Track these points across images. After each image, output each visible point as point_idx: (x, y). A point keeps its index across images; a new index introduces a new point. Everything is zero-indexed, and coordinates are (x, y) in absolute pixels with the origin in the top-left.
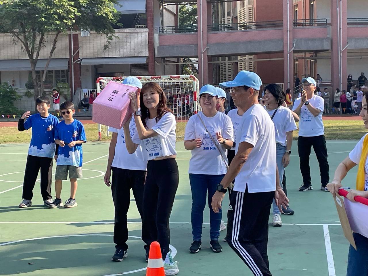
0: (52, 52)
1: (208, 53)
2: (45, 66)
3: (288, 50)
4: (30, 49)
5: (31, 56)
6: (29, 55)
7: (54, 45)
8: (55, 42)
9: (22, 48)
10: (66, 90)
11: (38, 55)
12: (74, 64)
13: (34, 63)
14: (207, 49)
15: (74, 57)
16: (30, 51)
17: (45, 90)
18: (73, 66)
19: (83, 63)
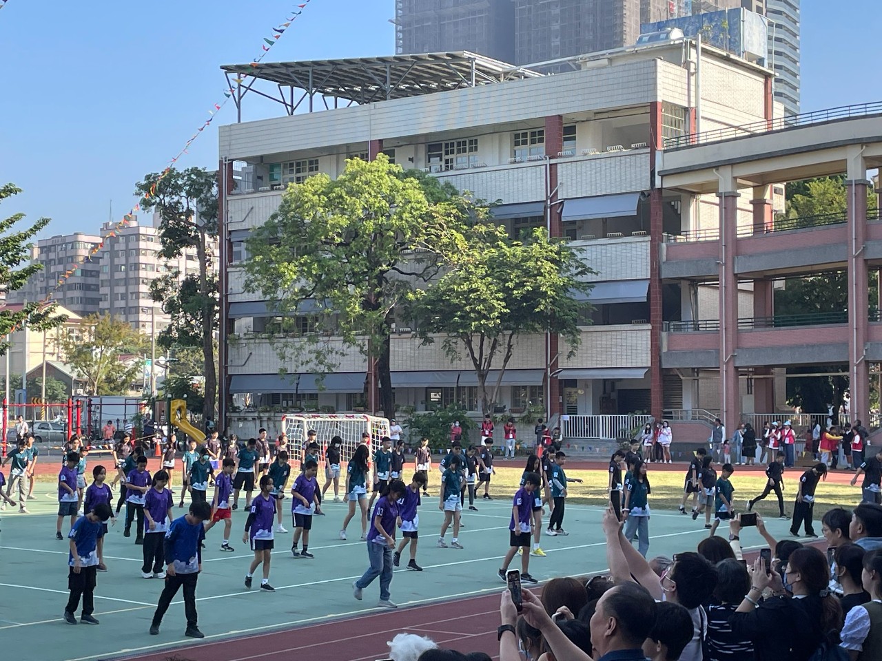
0: (506, 361)
1: (734, 363)
2: (497, 380)
3: (854, 360)
4: (477, 356)
5: (478, 366)
6: (475, 364)
7: (509, 351)
8: (510, 346)
9: (468, 355)
11: (489, 365)
12: (551, 377)
13: (483, 376)
14: (733, 356)
15: (551, 367)
16: (478, 359)
18: (549, 380)
19: (561, 376)
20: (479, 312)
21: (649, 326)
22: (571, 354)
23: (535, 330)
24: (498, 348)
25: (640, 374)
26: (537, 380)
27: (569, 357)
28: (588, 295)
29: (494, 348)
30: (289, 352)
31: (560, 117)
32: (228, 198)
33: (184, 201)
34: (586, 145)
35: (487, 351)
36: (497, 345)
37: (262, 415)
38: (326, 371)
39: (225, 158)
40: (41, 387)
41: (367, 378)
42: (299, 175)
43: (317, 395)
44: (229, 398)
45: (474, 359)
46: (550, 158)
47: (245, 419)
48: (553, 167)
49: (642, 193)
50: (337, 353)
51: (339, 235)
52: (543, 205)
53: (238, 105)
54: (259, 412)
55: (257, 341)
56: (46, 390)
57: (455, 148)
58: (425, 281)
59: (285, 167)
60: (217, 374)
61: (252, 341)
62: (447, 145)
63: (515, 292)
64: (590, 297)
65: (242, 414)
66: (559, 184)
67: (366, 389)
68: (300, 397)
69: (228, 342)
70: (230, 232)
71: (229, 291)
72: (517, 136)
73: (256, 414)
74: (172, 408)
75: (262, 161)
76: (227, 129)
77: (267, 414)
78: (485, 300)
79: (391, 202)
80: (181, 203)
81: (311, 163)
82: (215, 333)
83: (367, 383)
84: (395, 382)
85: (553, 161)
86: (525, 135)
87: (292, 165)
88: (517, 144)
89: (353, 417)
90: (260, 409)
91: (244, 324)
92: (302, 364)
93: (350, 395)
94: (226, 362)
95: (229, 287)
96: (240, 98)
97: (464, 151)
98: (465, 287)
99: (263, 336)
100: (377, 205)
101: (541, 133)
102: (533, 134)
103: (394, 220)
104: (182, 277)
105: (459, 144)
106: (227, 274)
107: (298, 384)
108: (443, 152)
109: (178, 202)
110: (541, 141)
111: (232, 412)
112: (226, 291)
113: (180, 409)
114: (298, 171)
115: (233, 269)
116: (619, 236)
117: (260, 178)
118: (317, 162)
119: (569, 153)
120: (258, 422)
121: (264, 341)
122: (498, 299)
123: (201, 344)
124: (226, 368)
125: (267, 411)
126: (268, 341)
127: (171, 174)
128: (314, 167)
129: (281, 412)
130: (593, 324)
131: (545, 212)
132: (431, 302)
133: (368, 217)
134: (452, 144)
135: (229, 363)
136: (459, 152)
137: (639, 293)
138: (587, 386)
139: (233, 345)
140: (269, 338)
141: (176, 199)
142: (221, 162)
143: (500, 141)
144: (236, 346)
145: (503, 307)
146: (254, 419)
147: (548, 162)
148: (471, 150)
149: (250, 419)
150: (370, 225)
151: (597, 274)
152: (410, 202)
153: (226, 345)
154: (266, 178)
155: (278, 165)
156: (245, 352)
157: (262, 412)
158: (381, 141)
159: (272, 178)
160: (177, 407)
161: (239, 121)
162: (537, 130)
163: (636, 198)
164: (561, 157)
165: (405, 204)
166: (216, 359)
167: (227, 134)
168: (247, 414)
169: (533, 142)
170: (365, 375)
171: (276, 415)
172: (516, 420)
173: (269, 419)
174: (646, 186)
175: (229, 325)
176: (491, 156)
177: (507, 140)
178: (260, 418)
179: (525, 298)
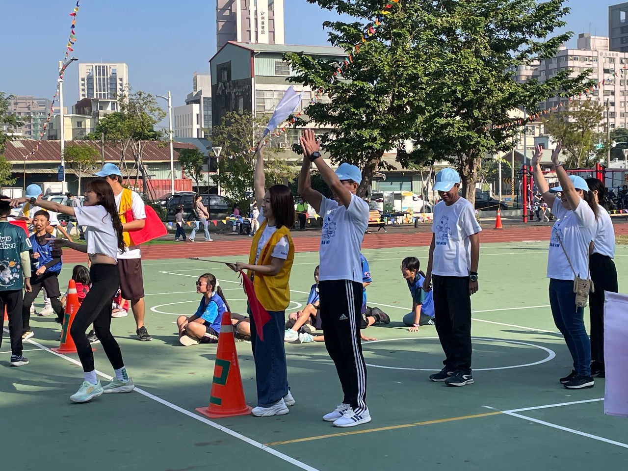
40: (511, 169)
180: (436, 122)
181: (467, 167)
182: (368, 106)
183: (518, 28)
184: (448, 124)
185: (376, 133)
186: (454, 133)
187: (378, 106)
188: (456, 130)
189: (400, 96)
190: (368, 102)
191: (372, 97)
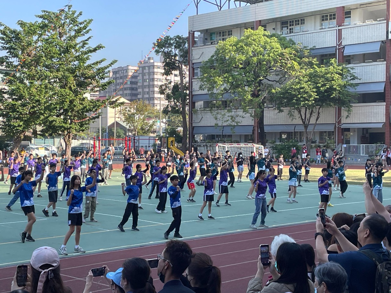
0: (317, 120)
2: (313, 129)
4: (303, 118)
5: (304, 123)
6: (303, 122)
7: (318, 115)
8: (319, 113)
9: (299, 117)
10: (332, 145)
11: (309, 122)
13: (306, 127)
15: (338, 123)
17: (321, 144)
18: (337, 128)
19: (343, 127)
20: (304, 98)
21: (385, 104)
22: (348, 116)
23: (331, 106)
24: (313, 114)
25: (380, 126)
26: (331, 129)
27: (347, 118)
28: (355, 89)
29: (311, 114)
30: (219, 116)
31: (343, 7)
32: (192, 49)
33: (173, 50)
34: (356, 19)
35: (308, 116)
36: (313, 113)
37: (207, 144)
38: (236, 125)
39: (191, 31)
40: (114, 132)
41: (254, 127)
42: (223, 37)
43: (231, 135)
44: (193, 137)
45: (302, 119)
46: (338, 26)
47: (200, 146)
48: (340, 31)
49: (382, 42)
50: (240, 117)
51: (241, 64)
52: (335, 48)
53: (197, 7)
54: (206, 143)
55: (205, 112)
56: (116, 133)
57: (294, 23)
58: (280, 84)
59: (217, 34)
60: (188, 126)
61: (203, 112)
62: (290, 22)
63: (321, 88)
64: (357, 90)
65: (199, 144)
66: (342, 38)
67: (253, 133)
68: (224, 136)
69: (192, 112)
70: (193, 64)
71: (193, 90)
72: (323, 17)
73: (205, 144)
74: (169, 141)
75: (207, 32)
76: (192, 18)
77: (210, 144)
78: (307, 92)
79: (265, 48)
80: (172, 51)
81: (229, 32)
82: (187, 108)
83: (254, 130)
84: (266, 129)
85: (340, 28)
86: (327, 16)
87: (220, 33)
88: (323, 20)
89: (247, 145)
90: (206, 141)
91: (199, 104)
92: (225, 122)
93: (246, 136)
94: (192, 121)
95: (193, 88)
96: (198, 3)
97: (298, 24)
98: (298, 86)
99: (208, 109)
100: (258, 50)
101: (334, 15)
102: (331, 15)
103: (266, 57)
104: (173, 84)
105: (296, 21)
106: (192, 82)
107: (223, 131)
108: (289, 25)
109: (171, 51)
110: (334, 18)
111: (195, 143)
112: (192, 90)
113: (172, 142)
114: (223, 36)
115: (195, 80)
116: (371, 62)
117: (206, 39)
118: (231, 31)
119: (348, 23)
120: (206, 147)
121: (208, 111)
122: (313, 92)
123: (181, 113)
124: (192, 123)
125: (209, 143)
126: (210, 111)
127: (167, 38)
128: (230, 34)
129: (216, 143)
130: (358, 103)
131: (336, 51)
132: (283, 93)
133: (254, 56)
134: (293, 21)
135: (193, 121)
136: (296, 25)
137: (380, 88)
138: (355, 131)
139: (195, 113)
140: (210, 110)
141: (170, 49)
142: (189, 32)
143: (315, 19)
144: (196, 114)
145: (316, 95)
146: (204, 146)
147: (337, 28)
148: (301, 24)
149: (202, 146)
150: (255, 59)
151: (360, 79)
152: (273, 48)
153: (192, 113)
154: (209, 39)
155: (214, 33)
156: (200, 116)
157: (207, 143)
158: (260, 21)
159: (211, 39)
160: (171, 140)
161: (197, 14)
162: (332, 14)
163: (379, 44)
164: (344, 25)
165: (271, 49)
166: (188, 120)
167: (192, 20)
168: (201, 144)
169: (331, 19)
170: (253, 126)
171: (214, 144)
172: (322, 147)
173: (210, 146)
174: (384, 38)
175: (193, 105)
176: (311, 26)
177: (318, 18)
178: (206, 145)
179: (326, 91)
180: (48, 120)
181: (67, 138)
182: (18, 112)
183: (89, 78)
184: (54, 121)
185: (21, 123)
186: (57, 124)
187: (23, 112)
188: (58, 123)
189: (33, 107)
190: (18, 110)
191: (20, 108)
